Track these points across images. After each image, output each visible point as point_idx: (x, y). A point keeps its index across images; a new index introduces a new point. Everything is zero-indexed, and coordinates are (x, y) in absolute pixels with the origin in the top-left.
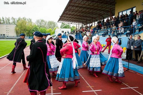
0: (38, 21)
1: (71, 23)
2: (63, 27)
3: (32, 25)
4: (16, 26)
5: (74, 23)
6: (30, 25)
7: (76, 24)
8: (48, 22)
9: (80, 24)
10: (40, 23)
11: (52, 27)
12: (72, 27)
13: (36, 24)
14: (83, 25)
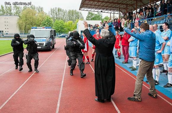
0: (52, 11)
1: (102, 12)
2: (90, 19)
3: (43, 17)
4: (19, 18)
5: (106, 11)
6: (40, 17)
7: (110, 12)
8: (67, 11)
9: (116, 12)
10: (56, 14)
11: (74, 19)
12: (105, 18)
13: (50, 15)
14: (122, 13)
